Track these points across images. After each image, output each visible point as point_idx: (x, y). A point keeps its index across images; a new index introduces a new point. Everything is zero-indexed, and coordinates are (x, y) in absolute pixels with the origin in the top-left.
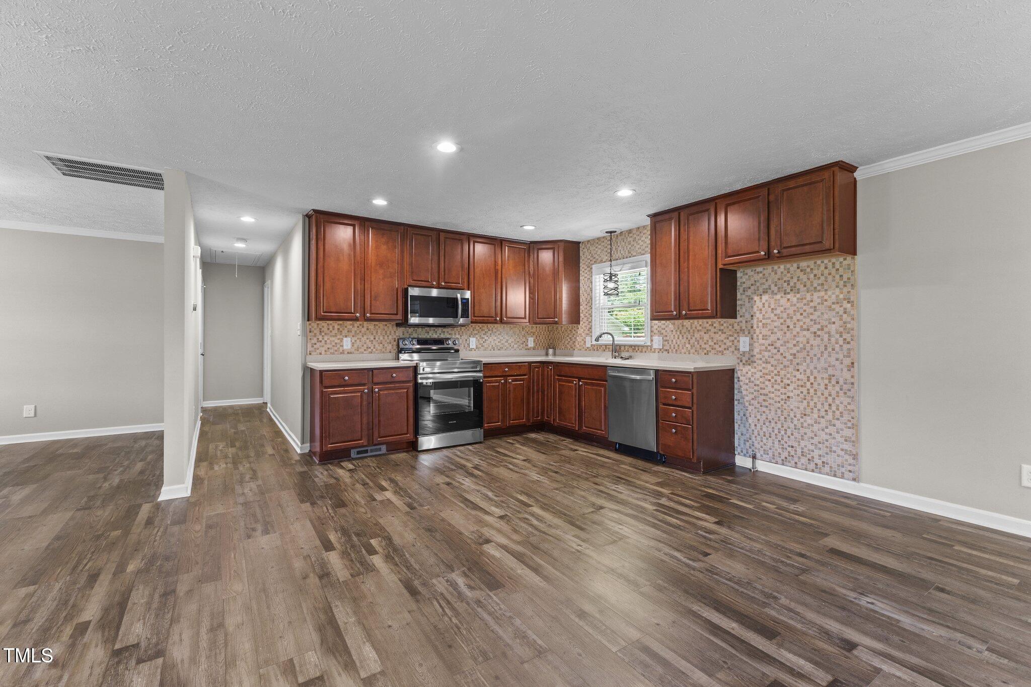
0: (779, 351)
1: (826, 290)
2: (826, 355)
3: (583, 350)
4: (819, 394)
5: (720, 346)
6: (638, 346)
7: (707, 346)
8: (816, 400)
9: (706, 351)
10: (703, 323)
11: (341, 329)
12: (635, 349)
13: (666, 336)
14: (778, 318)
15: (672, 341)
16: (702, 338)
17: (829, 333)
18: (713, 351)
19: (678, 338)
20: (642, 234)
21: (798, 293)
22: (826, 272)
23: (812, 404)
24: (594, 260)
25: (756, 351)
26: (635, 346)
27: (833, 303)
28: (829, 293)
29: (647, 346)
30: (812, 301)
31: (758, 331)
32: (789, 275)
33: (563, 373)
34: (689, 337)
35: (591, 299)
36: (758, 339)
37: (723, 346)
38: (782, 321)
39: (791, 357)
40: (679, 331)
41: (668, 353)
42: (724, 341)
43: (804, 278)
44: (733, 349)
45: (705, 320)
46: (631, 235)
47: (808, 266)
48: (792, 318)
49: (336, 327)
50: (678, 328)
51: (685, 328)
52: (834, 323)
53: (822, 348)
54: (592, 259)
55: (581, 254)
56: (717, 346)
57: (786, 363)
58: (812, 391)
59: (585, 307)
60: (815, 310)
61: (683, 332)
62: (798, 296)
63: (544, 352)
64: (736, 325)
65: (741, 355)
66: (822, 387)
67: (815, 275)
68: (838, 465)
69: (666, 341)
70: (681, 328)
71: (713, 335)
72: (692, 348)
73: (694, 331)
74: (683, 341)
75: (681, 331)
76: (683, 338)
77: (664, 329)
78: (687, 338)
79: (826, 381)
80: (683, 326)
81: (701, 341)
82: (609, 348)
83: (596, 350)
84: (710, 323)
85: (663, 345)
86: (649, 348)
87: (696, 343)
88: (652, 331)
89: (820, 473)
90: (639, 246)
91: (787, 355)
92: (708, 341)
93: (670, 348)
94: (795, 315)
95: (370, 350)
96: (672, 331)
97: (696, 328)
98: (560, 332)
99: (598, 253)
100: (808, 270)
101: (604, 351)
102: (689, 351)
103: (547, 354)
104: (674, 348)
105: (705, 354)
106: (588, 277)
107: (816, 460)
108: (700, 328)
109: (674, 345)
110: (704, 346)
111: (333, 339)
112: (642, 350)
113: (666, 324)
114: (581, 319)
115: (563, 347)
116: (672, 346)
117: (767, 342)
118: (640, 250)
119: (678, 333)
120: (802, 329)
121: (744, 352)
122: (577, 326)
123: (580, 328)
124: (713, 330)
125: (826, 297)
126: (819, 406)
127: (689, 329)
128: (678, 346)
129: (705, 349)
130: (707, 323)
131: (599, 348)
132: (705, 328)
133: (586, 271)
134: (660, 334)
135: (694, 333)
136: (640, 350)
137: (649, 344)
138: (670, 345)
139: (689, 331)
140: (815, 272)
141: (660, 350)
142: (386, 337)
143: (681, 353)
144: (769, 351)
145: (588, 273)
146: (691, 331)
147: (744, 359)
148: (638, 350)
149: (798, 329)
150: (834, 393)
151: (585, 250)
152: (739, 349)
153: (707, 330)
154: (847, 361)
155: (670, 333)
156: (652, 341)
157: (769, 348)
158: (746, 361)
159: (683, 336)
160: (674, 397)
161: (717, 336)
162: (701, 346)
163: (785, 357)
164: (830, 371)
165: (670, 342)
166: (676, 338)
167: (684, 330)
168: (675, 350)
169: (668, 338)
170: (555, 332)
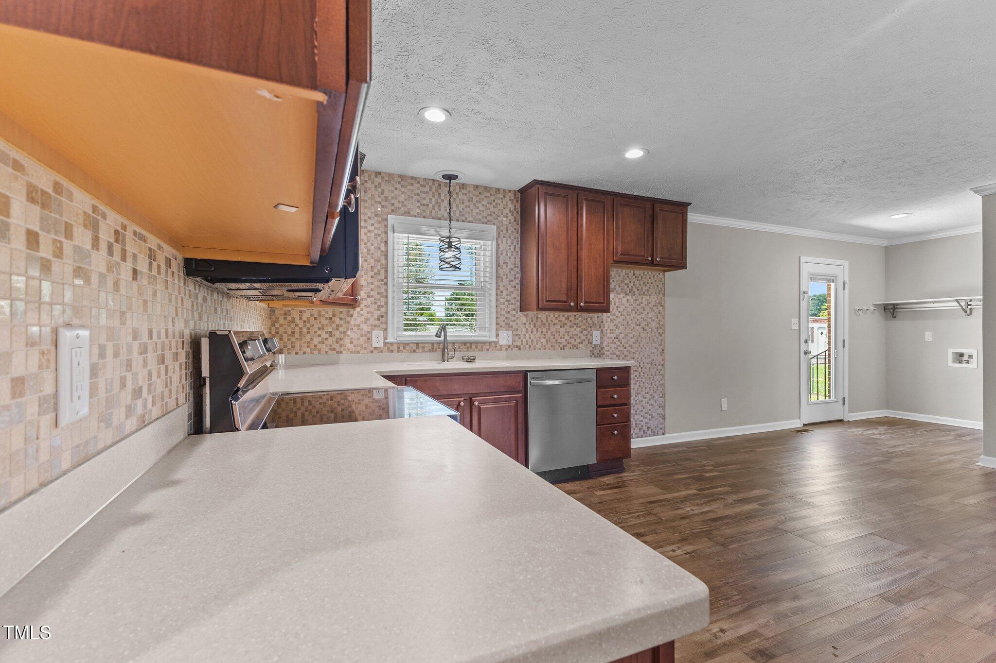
0: (621, 343)
1: (650, 295)
2: (649, 345)
3: (365, 351)
4: (646, 375)
5: (575, 340)
7: (563, 341)
8: (644, 380)
10: (559, 316)
12: (471, 347)
13: (517, 330)
14: (621, 315)
15: (525, 335)
16: (558, 332)
17: (651, 328)
18: (569, 346)
19: (532, 332)
20: (483, 196)
21: (634, 295)
22: (650, 281)
23: (642, 384)
24: (391, 208)
25: (605, 343)
26: (471, 343)
27: (653, 306)
28: (652, 297)
29: (490, 343)
30: (642, 303)
31: (606, 326)
32: (628, 279)
34: (544, 330)
36: (607, 333)
37: (578, 340)
38: (623, 317)
39: (629, 348)
40: (532, 323)
41: (520, 349)
42: (579, 334)
43: (637, 283)
44: (586, 343)
45: (561, 313)
47: (640, 275)
50: (532, 321)
51: (539, 321)
52: (654, 321)
53: (648, 340)
54: (387, 204)
56: (572, 340)
57: (626, 353)
58: (642, 374)
59: (370, 280)
60: (644, 310)
61: (537, 325)
62: (634, 297)
64: (589, 319)
65: (593, 348)
66: (648, 369)
67: (644, 283)
68: (656, 427)
69: (517, 335)
70: (535, 321)
71: (568, 329)
72: (547, 344)
73: (549, 324)
74: (537, 335)
75: (535, 324)
76: (537, 332)
77: (514, 321)
78: (542, 333)
79: (650, 365)
80: (537, 318)
81: (557, 336)
82: (423, 348)
83: (395, 350)
84: (566, 316)
85: (514, 341)
86: (493, 344)
87: (552, 337)
88: (497, 324)
89: (646, 436)
90: (478, 211)
91: (627, 346)
92: (564, 335)
93: (522, 344)
94: (632, 313)
96: (525, 324)
97: (552, 321)
98: (297, 320)
99: (399, 199)
100: (640, 278)
101: (414, 351)
102: (545, 346)
104: (527, 344)
105: (561, 349)
106: (376, 232)
107: (645, 428)
108: (556, 321)
109: (527, 341)
110: (560, 340)
112: (482, 347)
113: (517, 316)
115: (308, 350)
116: (525, 341)
117: (613, 336)
118: (480, 217)
119: (532, 326)
120: (637, 325)
121: (596, 345)
122: (348, 312)
123: (355, 315)
124: (569, 324)
125: (650, 301)
126: (646, 384)
127: (544, 321)
128: (532, 341)
129: (561, 343)
131: (401, 348)
132: (561, 321)
134: (509, 327)
135: (549, 327)
136: (479, 347)
137: (494, 339)
138: (522, 341)
139: (544, 324)
140: (644, 280)
141: (509, 346)
143: (535, 349)
144: (615, 343)
145: (376, 225)
146: (547, 324)
147: (596, 352)
148: (477, 347)
149: (633, 325)
150: (653, 374)
152: (591, 343)
153: (564, 324)
154: (660, 349)
155: (522, 326)
156: (497, 335)
157: (615, 340)
158: (598, 354)
159: (537, 330)
161: (572, 329)
162: (557, 340)
163: (625, 348)
164: (652, 357)
165: (522, 337)
166: (530, 332)
167: (539, 323)
168: (528, 346)
169: (519, 332)
170: (282, 321)
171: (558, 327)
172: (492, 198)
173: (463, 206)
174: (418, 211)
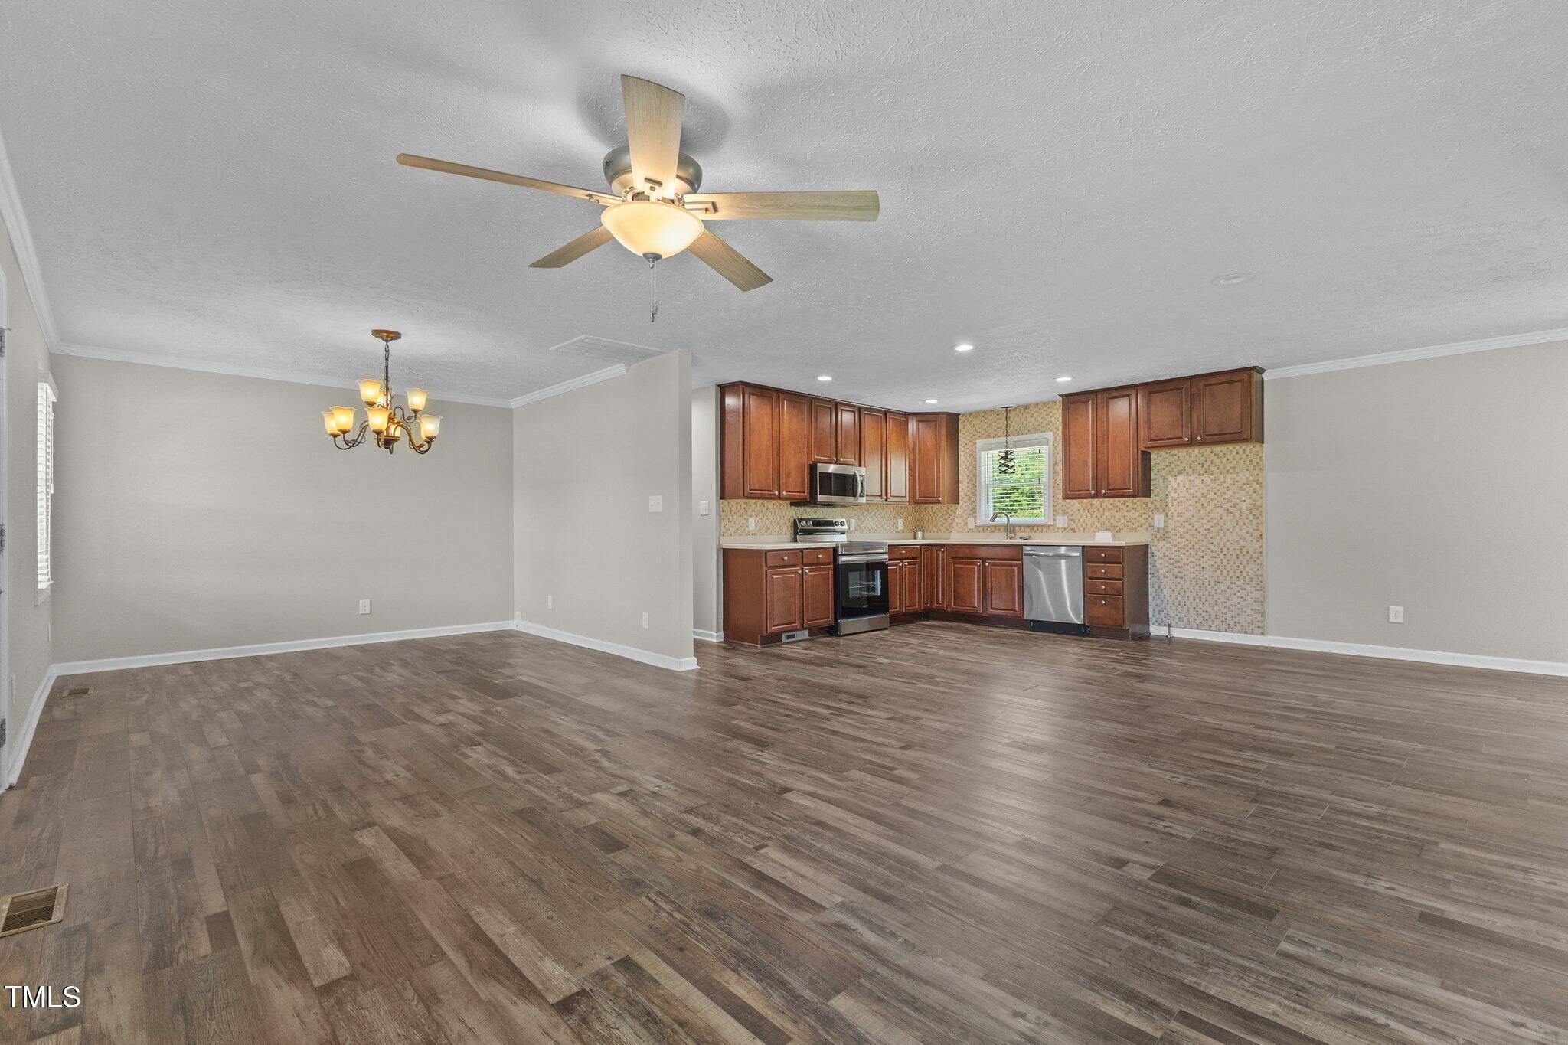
0: (1193, 527)
1: (1237, 473)
2: (1237, 530)
3: (964, 530)
4: (1231, 563)
5: (1133, 524)
6: (1037, 526)
7: (1119, 524)
8: (1228, 569)
9: (1117, 529)
11: (747, 509)
12: (1033, 529)
13: (1072, 515)
14: (1193, 497)
15: (1079, 519)
16: (1113, 516)
17: (1240, 510)
18: (1125, 529)
19: (1086, 517)
20: (1042, 411)
21: (1212, 474)
22: (1238, 457)
23: (1225, 572)
24: (979, 434)
25: (1171, 527)
26: (1033, 526)
27: (1244, 484)
28: (1241, 475)
29: (1049, 526)
30: (1224, 482)
31: (1172, 510)
32: (1203, 458)
33: (960, 555)
34: (1099, 515)
35: (975, 476)
36: (1172, 516)
37: (1136, 524)
38: (1196, 499)
39: (1205, 532)
40: (1087, 509)
41: (1075, 531)
42: (1138, 518)
43: (1217, 461)
44: (1147, 525)
45: (1117, 499)
46: (1027, 411)
47: (1221, 451)
48: (1206, 497)
49: (743, 506)
50: (1086, 507)
51: (1093, 507)
52: (1245, 501)
53: (1234, 523)
54: (975, 433)
55: (960, 427)
56: (1130, 524)
57: (1200, 537)
58: (1225, 561)
59: (967, 485)
60: (1227, 490)
61: (1091, 510)
62: (1212, 477)
63: (911, 535)
64: (1150, 503)
65: (1155, 531)
66: (1234, 557)
67: (1228, 459)
68: (1249, 623)
69: (1072, 519)
71: (1125, 513)
73: (1104, 509)
74: (1092, 520)
75: (1089, 509)
76: (1092, 517)
77: (1070, 508)
78: (1096, 517)
79: (1238, 552)
80: (1091, 505)
81: (1112, 520)
82: (999, 529)
83: (982, 531)
85: (1069, 525)
86: (1051, 527)
87: (1106, 521)
88: (1057, 510)
89: (1233, 632)
90: (1038, 424)
91: (1201, 530)
92: (1119, 519)
93: (1077, 527)
94: (1209, 494)
95: (769, 531)
96: (1079, 510)
97: (1106, 506)
98: (931, 513)
99: (984, 427)
100: (1221, 454)
102: (1099, 529)
103: (915, 538)
104: (1082, 527)
106: (971, 452)
107: (1229, 621)
108: (1111, 507)
109: (1082, 524)
110: (1115, 524)
111: (740, 519)
112: (1042, 529)
113: (1072, 503)
114: (960, 498)
115: (935, 528)
116: (1079, 525)
117: (1181, 520)
118: (1040, 428)
119: (1086, 512)
120: (1216, 506)
121: (1158, 529)
122: (956, 506)
123: (959, 508)
124: (1125, 508)
125: (1237, 479)
126: (1231, 574)
127: (1099, 507)
128: (1086, 524)
129: (1117, 526)
130: (1119, 502)
131: (985, 529)
132: (1117, 506)
133: (968, 446)
134: (1065, 513)
135: (1104, 511)
137: (1052, 523)
138: (1077, 524)
139: (1099, 509)
140: (1228, 456)
141: (1065, 529)
142: (782, 517)
143: (1089, 531)
144: (1184, 527)
146: (1101, 509)
147: (1159, 536)
148: (1038, 529)
149: (1212, 507)
150: (1245, 562)
151: (966, 423)
152: (1153, 526)
153: (1119, 509)
154: (1256, 534)
155: (1077, 512)
156: (1054, 520)
157: (1184, 524)
158: (1161, 537)
159: (1091, 513)
160: (1103, 571)
161: (1130, 514)
162: (1112, 524)
163: (1199, 532)
164: (1242, 543)
165: (1077, 522)
166: (1084, 516)
167: (1093, 509)
168: (1082, 529)
169: (1074, 517)
170: (924, 513)
171: (1114, 512)
172: (1050, 410)
173: (1027, 422)
174: (995, 433)
